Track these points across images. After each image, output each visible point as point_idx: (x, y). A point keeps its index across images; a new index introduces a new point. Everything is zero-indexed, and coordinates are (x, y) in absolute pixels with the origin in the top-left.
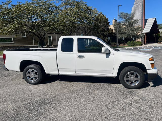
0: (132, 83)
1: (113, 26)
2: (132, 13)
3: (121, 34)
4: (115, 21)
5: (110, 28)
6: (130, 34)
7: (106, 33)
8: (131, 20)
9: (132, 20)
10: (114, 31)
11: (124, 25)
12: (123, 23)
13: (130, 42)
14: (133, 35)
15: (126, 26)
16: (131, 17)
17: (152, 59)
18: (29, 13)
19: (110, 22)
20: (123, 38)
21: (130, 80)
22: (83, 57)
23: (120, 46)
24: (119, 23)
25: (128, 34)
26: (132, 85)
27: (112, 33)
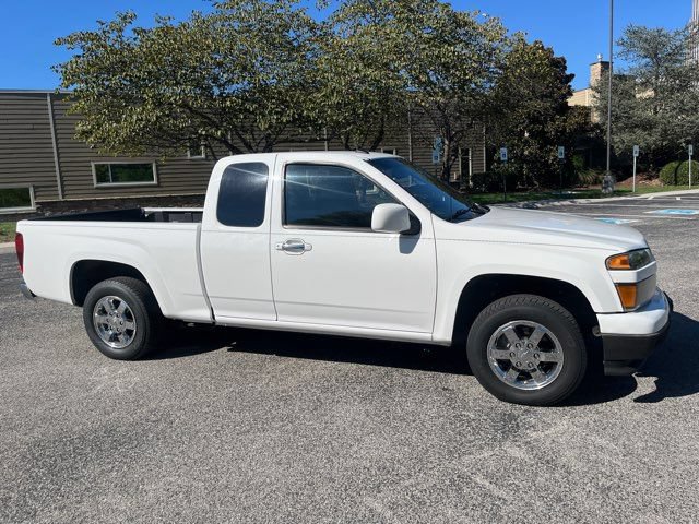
0: (525, 375)
1: (589, 92)
2: (687, 28)
3: (632, 127)
4: (602, 71)
5: (571, 102)
6: (678, 130)
7: (550, 129)
8: (680, 61)
9: (688, 63)
10: (595, 118)
11: (645, 85)
12: (643, 75)
13: (674, 164)
14: (688, 134)
15: (655, 90)
16: (679, 49)
17: (623, 262)
18: (200, 60)
19: (572, 76)
20: (636, 148)
21: (514, 362)
22: (302, 248)
23: (622, 186)
24: (622, 77)
25: (665, 131)
26: (526, 386)
27: (584, 127)
